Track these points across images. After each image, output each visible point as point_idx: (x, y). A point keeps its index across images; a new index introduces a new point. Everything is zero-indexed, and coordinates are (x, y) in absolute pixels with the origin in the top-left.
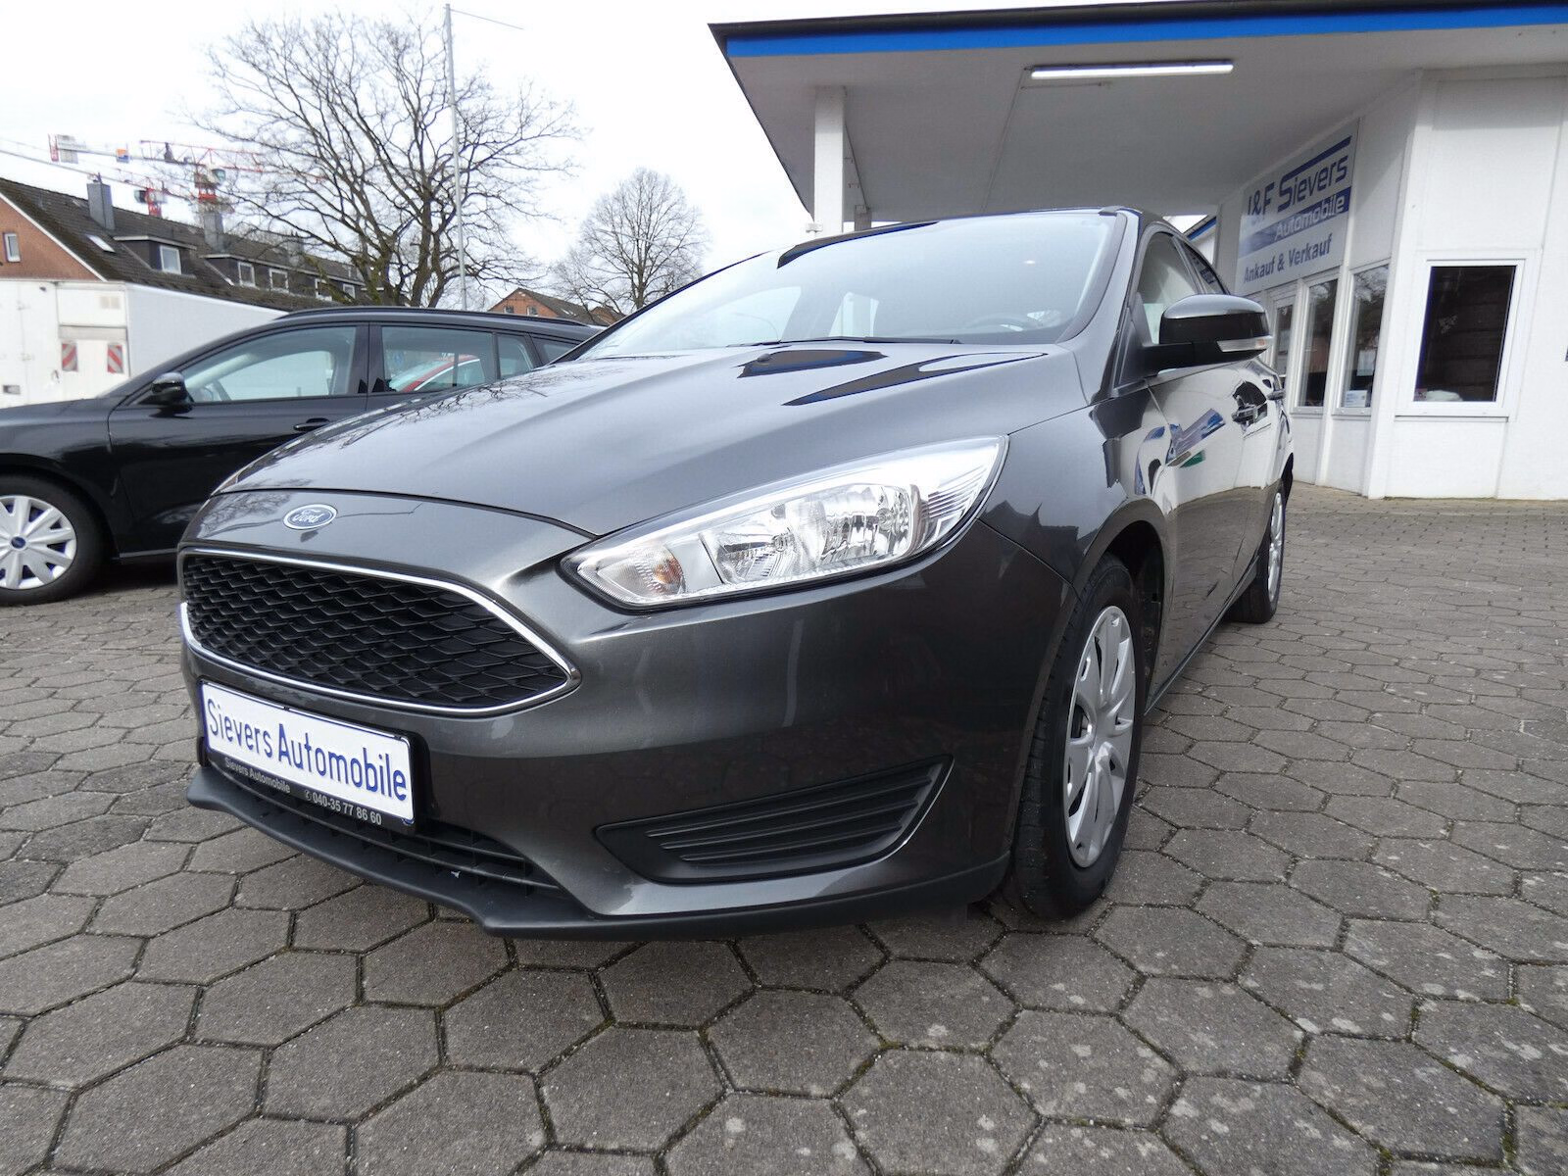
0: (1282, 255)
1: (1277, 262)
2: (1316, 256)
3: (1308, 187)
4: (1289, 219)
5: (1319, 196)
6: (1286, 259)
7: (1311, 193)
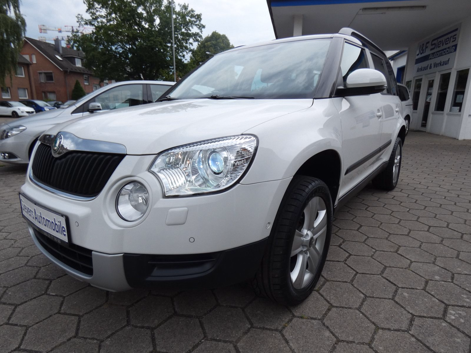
0: (431, 64)
1: (429, 66)
2: (444, 65)
3: (442, 44)
4: (435, 53)
5: (445, 46)
6: (433, 66)
7: (443, 45)
